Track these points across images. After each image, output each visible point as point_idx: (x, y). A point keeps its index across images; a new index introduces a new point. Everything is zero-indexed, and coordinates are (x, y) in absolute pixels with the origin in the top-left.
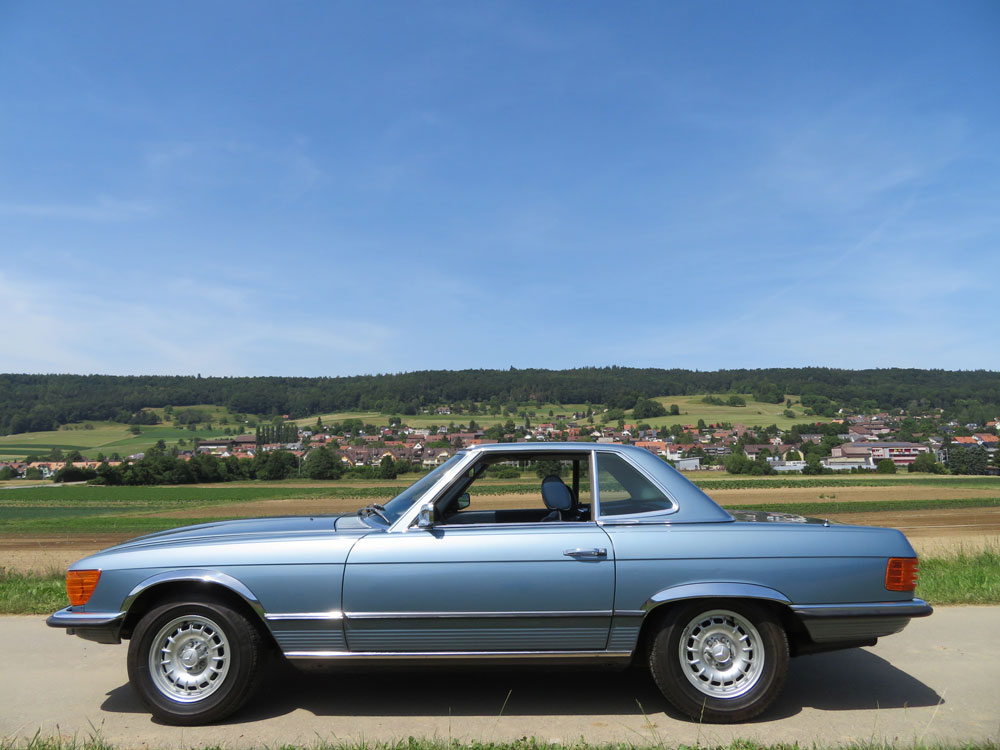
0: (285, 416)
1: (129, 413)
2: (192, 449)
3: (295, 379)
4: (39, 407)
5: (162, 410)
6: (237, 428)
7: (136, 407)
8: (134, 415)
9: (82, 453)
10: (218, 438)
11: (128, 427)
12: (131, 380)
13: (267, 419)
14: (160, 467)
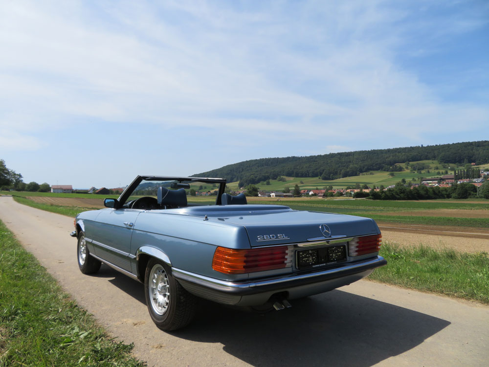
0: (472, 164)
1: (389, 166)
2: (419, 183)
3: (479, 142)
4: (351, 166)
5: (404, 164)
6: (444, 171)
7: (392, 163)
8: (391, 167)
9: (368, 185)
10: (433, 177)
11: (388, 173)
12: (389, 151)
13: (461, 166)
14: (398, 192)
